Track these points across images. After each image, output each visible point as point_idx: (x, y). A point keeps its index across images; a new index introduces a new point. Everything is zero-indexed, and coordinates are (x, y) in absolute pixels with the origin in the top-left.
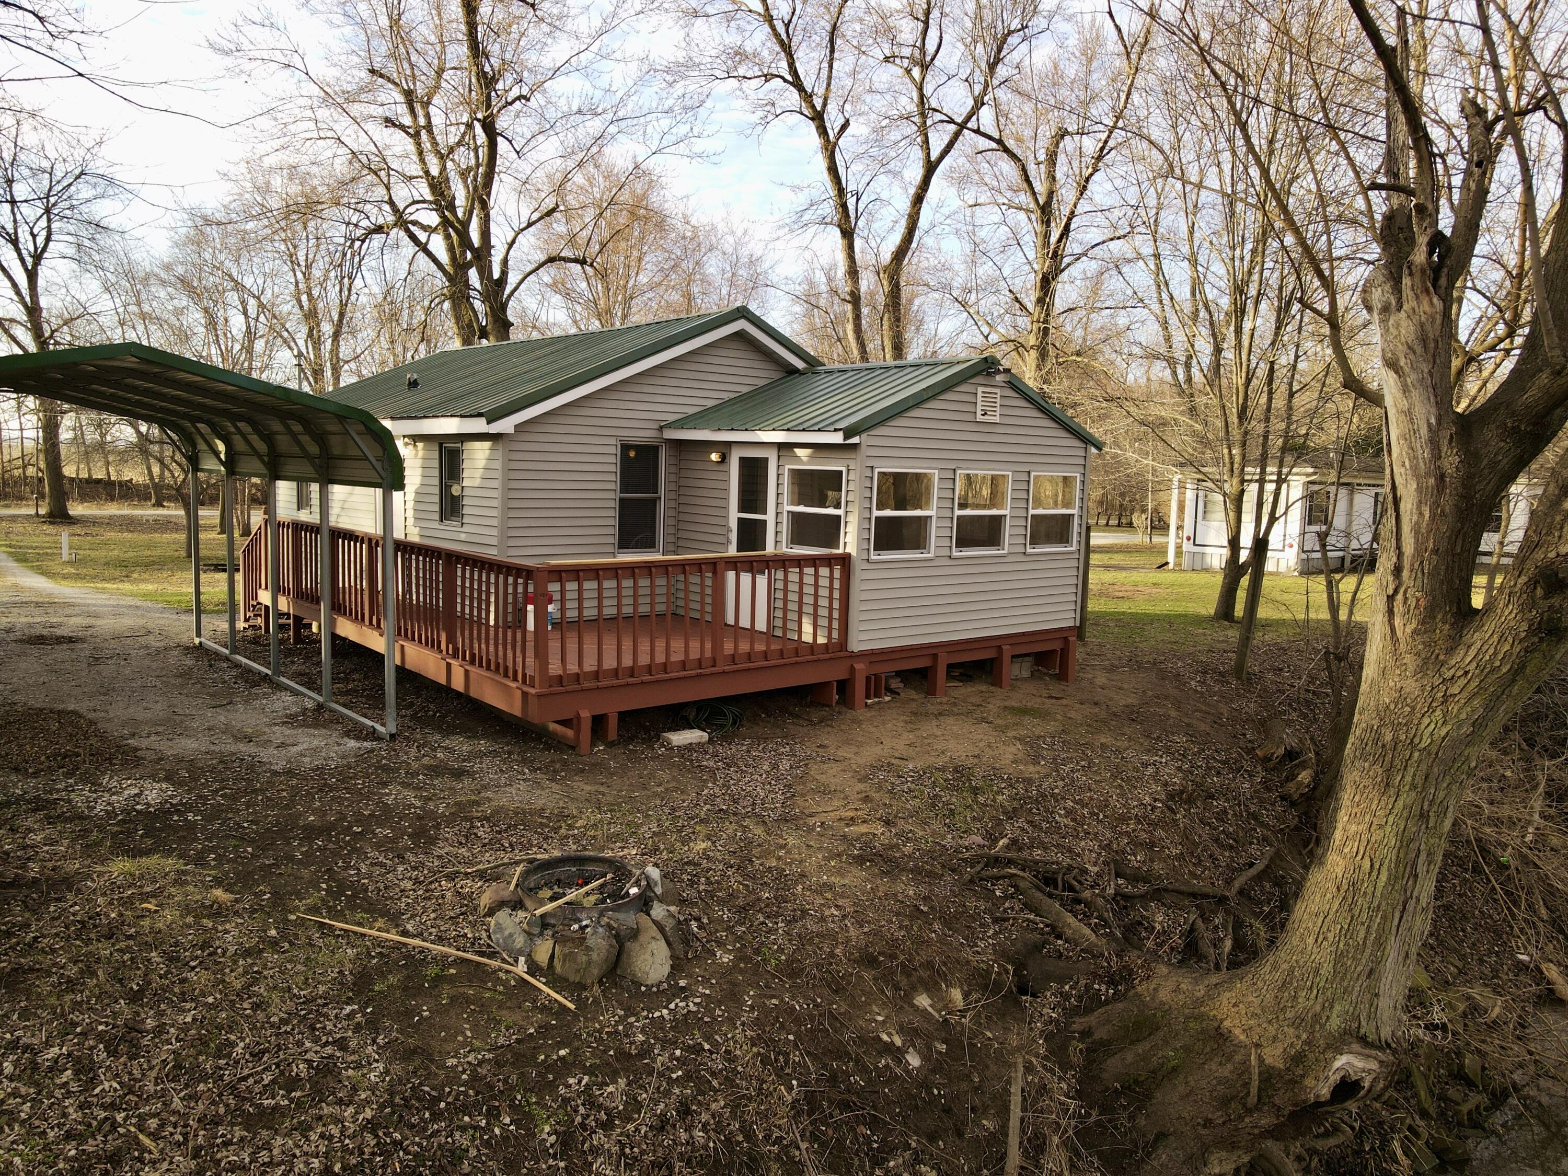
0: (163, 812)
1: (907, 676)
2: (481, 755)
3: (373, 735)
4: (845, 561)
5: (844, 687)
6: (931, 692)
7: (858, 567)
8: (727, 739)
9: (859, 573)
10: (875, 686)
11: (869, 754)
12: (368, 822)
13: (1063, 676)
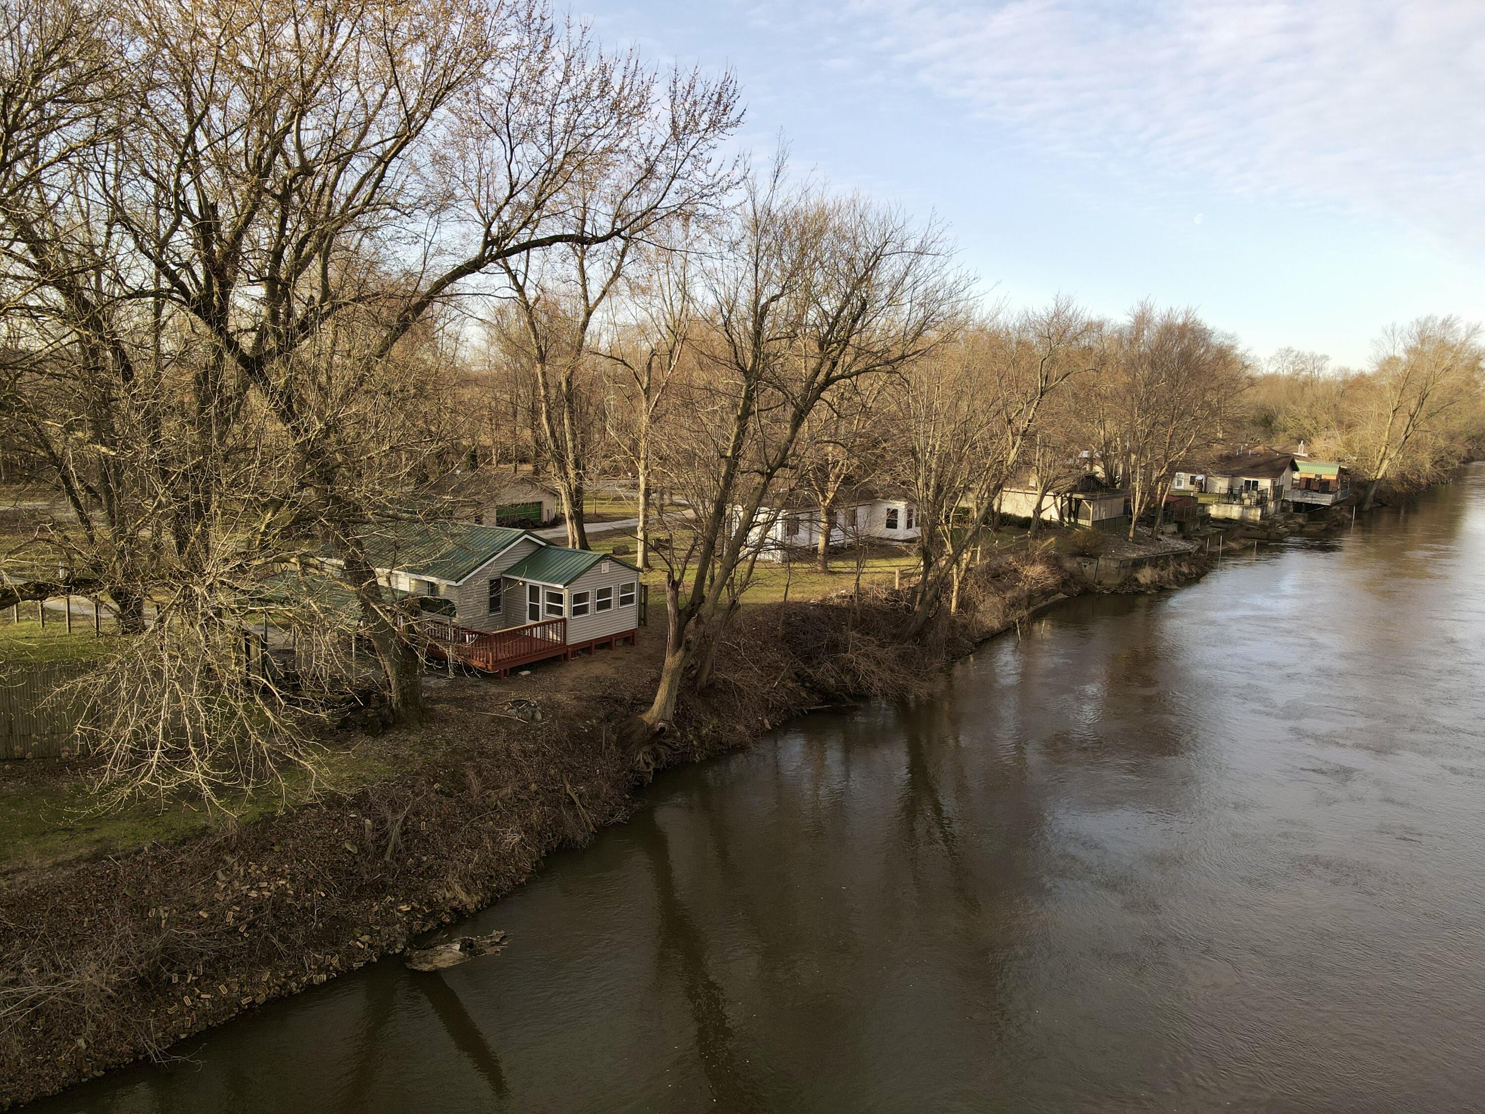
1: (582, 650)
4: (564, 620)
5: (565, 655)
6: (590, 654)
7: (568, 621)
8: (535, 673)
9: (569, 623)
10: (574, 654)
11: (574, 674)
13: (633, 644)
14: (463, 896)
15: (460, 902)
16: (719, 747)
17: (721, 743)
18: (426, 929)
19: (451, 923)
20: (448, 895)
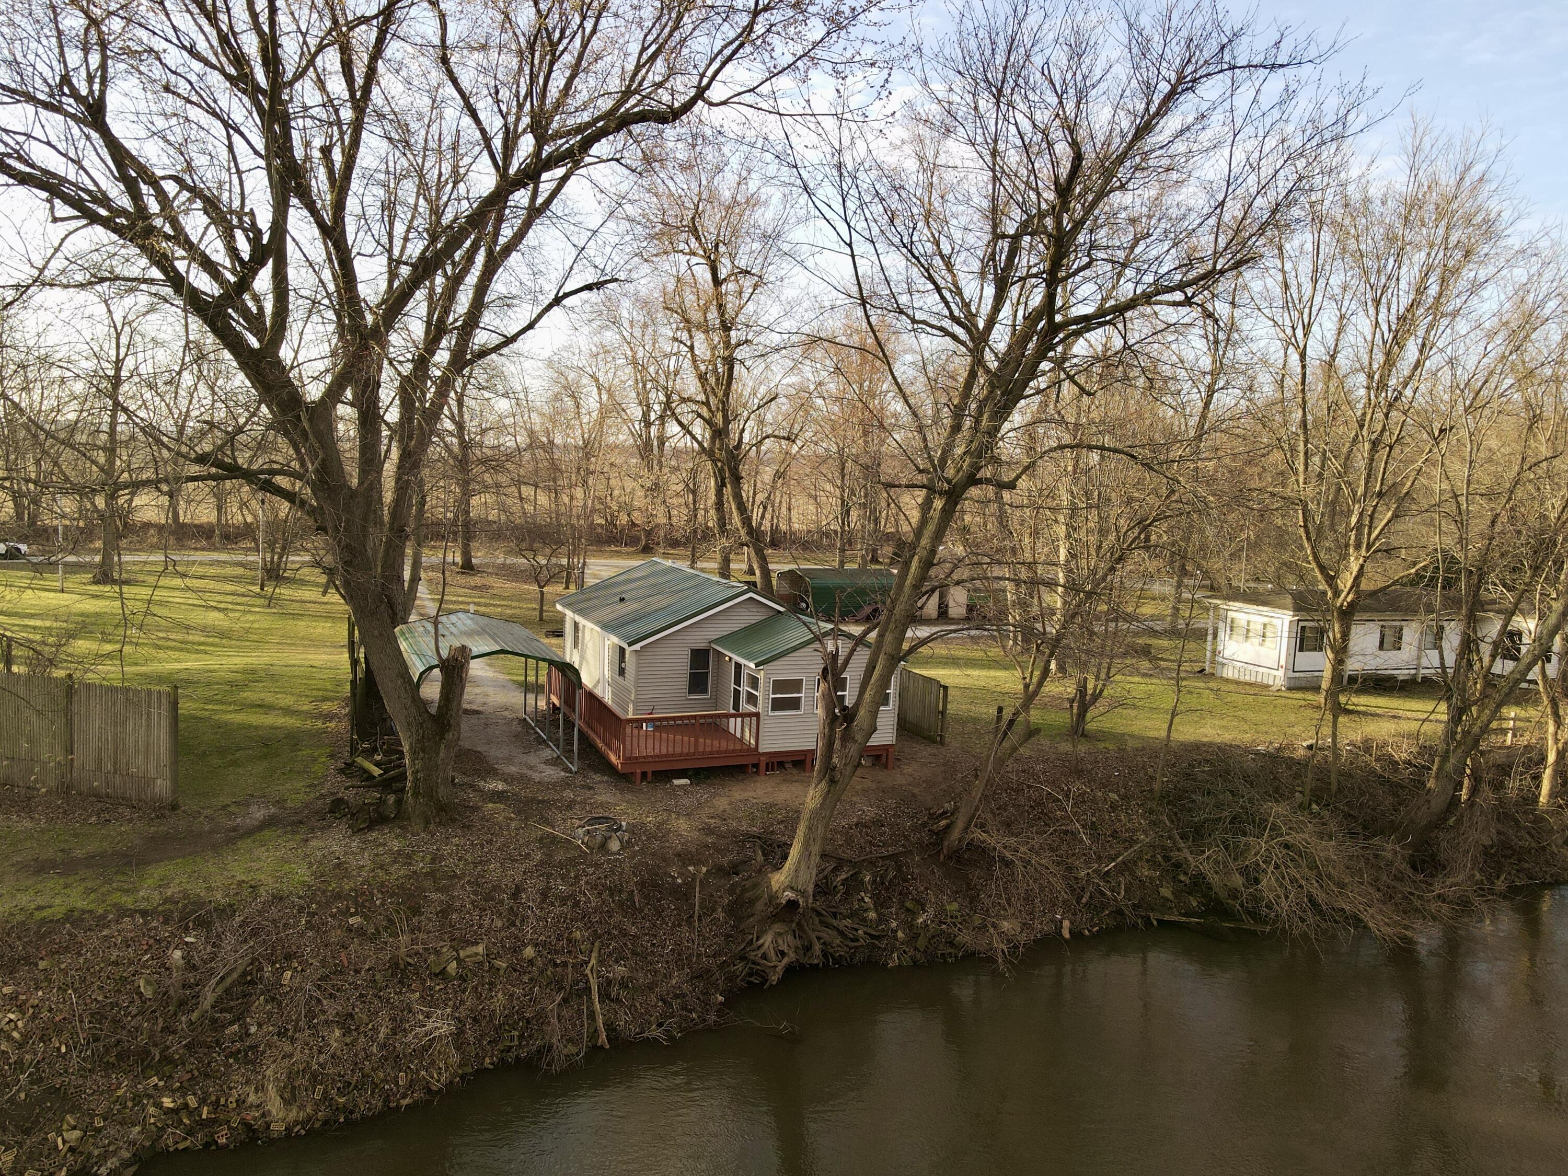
0: (503, 792)
1: (795, 763)
2: (600, 782)
3: (571, 771)
4: (757, 715)
5: (756, 766)
7: (763, 718)
8: (698, 784)
9: (762, 721)
10: (770, 767)
12: (555, 801)
13: (886, 767)
14: (275, 1106)
15: (264, 1115)
16: (943, 949)
17: (951, 944)
18: (181, 1146)
19: (227, 1145)
20: (252, 1098)
